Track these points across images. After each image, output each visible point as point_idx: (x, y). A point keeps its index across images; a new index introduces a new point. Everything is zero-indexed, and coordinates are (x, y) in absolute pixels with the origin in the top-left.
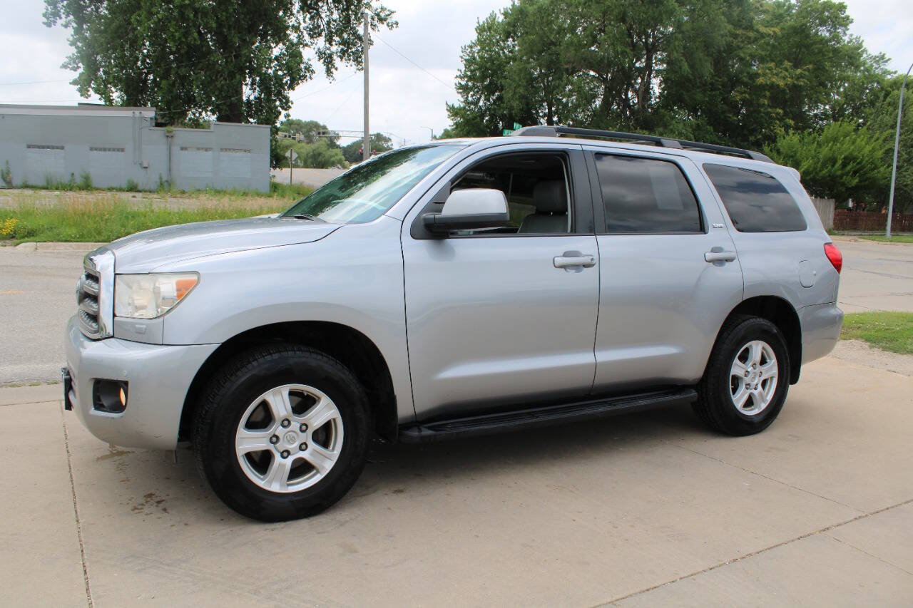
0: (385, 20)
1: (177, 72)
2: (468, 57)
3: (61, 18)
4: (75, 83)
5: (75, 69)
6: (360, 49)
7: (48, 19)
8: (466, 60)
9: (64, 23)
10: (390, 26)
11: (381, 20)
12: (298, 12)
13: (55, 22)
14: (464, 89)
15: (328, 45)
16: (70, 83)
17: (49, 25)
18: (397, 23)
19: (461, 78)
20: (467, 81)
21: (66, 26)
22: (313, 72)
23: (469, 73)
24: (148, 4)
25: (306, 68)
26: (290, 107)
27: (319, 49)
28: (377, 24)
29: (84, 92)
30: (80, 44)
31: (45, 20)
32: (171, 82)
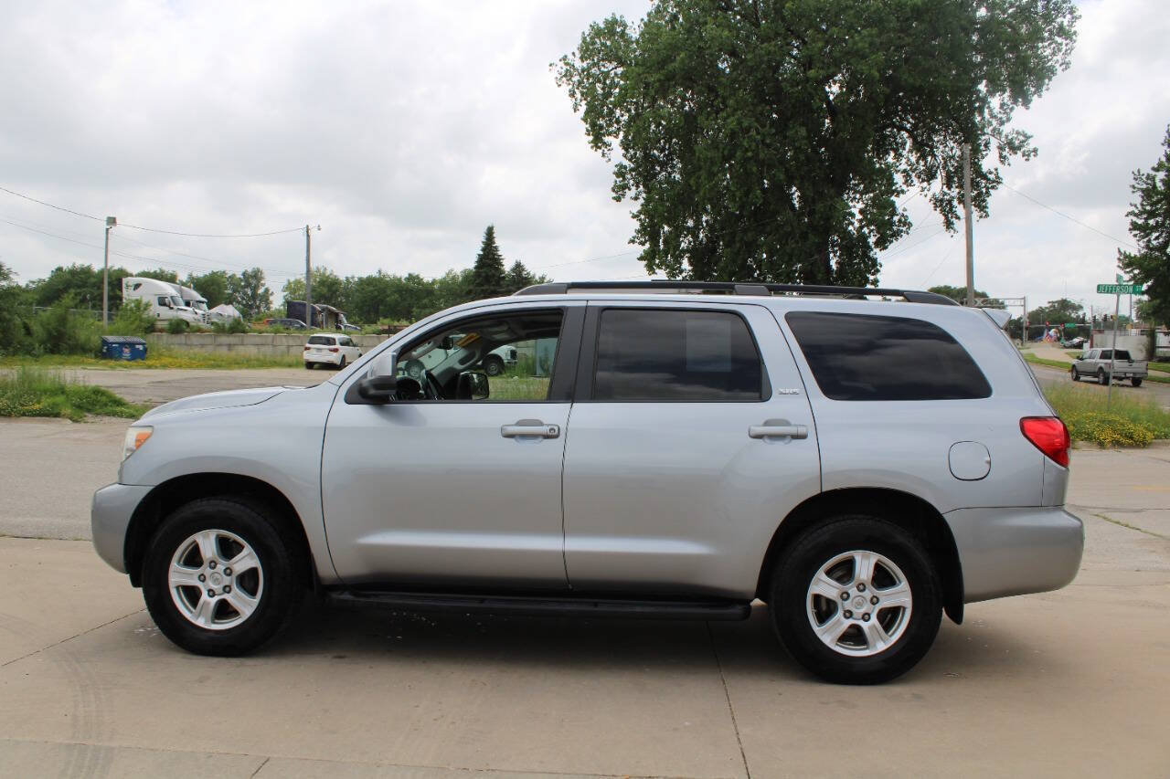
0: (1019, 148)
1: (742, 239)
2: (1144, 186)
3: (630, 189)
4: (641, 259)
5: (642, 244)
6: (984, 190)
7: (617, 193)
8: (1143, 191)
9: (633, 196)
10: (1027, 155)
11: (1014, 149)
12: (911, 151)
13: (623, 195)
14: (1142, 230)
15: (945, 189)
16: (639, 259)
17: (618, 199)
18: (1035, 151)
19: (1136, 215)
20: (1146, 219)
21: (636, 198)
22: (910, 225)
23: (1148, 208)
24: (708, 163)
25: (900, 221)
26: (878, 271)
27: (934, 195)
28: (1008, 155)
29: (650, 268)
30: (642, 217)
31: (614, 195)
32: (735, 250)
